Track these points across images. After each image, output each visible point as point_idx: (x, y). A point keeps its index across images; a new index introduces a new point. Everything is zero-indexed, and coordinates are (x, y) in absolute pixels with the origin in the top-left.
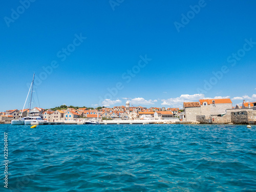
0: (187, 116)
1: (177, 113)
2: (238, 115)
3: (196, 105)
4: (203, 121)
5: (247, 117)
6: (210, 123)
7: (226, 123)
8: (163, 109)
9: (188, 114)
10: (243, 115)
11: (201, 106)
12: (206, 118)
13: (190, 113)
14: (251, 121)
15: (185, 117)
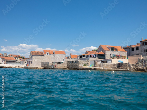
0: (33, 62)
1: (18, 59)
2: (73, 63)
3: (41, 54)
4: (46, 67)
5: (78, 65)
6: (52, 69)
7: (64, 69)
8: (5, 55)
9: (34, 60)
10: (76, 63)
11: (45, 55)
12: (50, 65)
13: (36, 60)
14: (81, 67)
15: (31, 63)
